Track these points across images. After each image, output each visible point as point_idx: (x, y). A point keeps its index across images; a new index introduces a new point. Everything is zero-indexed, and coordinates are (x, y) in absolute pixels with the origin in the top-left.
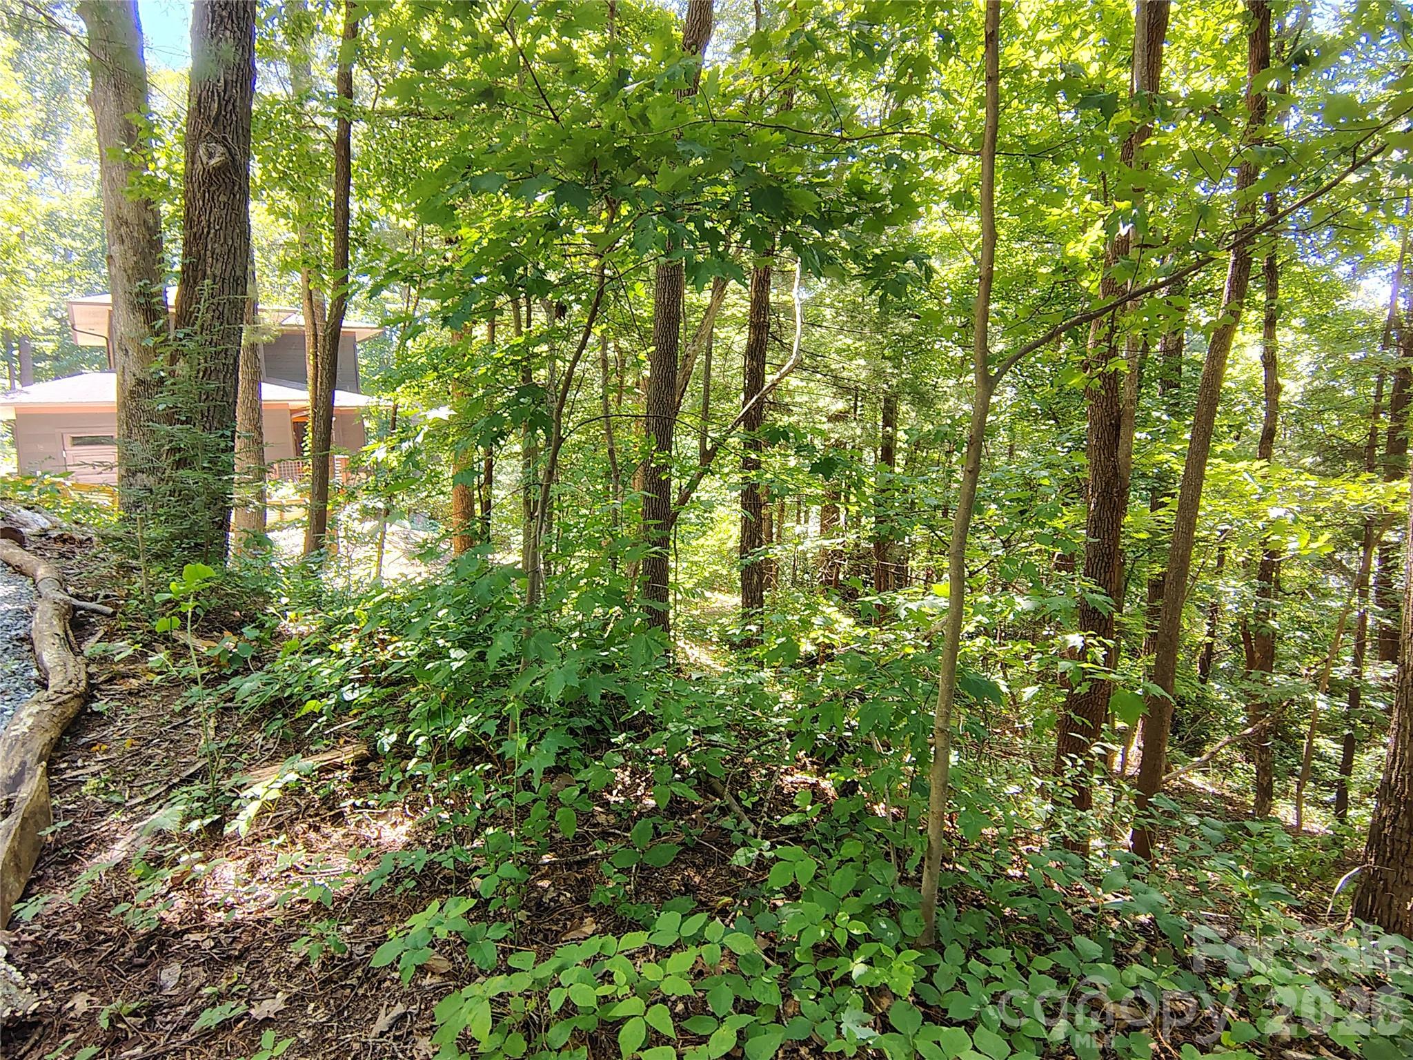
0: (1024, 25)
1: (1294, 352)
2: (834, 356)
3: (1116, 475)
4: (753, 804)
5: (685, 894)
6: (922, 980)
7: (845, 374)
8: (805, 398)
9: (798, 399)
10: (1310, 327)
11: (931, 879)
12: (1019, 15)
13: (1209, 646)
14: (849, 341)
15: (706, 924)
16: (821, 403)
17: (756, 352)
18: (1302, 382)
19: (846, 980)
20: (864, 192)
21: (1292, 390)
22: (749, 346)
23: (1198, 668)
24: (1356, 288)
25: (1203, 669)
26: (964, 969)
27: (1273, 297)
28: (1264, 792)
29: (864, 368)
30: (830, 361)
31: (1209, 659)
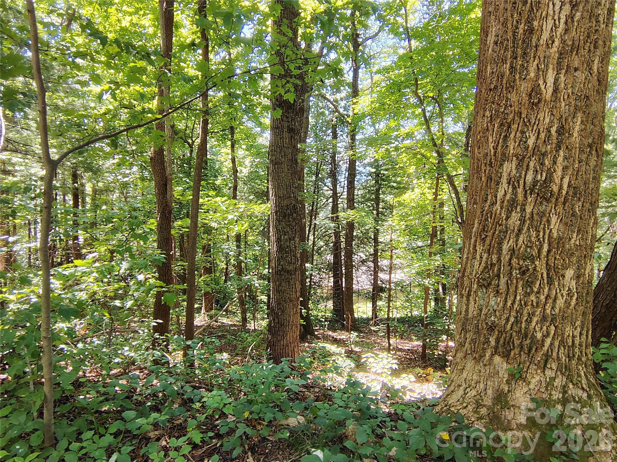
1: (244, 158)
3: (167, 205)
8: (22, 168)
9: (17, 168)
10: (248, 149)
11: (48, 413)
13: (227, 269)
18: (247, 169)
21: (244, 171)
23: (224, 278)
24: (262, 136)
25: (225, 278)
26: (67, 450)
27: (233, 137)
28: (244, 320)
29: (56, 153)
30: (36, 149)
31: (227, 274)
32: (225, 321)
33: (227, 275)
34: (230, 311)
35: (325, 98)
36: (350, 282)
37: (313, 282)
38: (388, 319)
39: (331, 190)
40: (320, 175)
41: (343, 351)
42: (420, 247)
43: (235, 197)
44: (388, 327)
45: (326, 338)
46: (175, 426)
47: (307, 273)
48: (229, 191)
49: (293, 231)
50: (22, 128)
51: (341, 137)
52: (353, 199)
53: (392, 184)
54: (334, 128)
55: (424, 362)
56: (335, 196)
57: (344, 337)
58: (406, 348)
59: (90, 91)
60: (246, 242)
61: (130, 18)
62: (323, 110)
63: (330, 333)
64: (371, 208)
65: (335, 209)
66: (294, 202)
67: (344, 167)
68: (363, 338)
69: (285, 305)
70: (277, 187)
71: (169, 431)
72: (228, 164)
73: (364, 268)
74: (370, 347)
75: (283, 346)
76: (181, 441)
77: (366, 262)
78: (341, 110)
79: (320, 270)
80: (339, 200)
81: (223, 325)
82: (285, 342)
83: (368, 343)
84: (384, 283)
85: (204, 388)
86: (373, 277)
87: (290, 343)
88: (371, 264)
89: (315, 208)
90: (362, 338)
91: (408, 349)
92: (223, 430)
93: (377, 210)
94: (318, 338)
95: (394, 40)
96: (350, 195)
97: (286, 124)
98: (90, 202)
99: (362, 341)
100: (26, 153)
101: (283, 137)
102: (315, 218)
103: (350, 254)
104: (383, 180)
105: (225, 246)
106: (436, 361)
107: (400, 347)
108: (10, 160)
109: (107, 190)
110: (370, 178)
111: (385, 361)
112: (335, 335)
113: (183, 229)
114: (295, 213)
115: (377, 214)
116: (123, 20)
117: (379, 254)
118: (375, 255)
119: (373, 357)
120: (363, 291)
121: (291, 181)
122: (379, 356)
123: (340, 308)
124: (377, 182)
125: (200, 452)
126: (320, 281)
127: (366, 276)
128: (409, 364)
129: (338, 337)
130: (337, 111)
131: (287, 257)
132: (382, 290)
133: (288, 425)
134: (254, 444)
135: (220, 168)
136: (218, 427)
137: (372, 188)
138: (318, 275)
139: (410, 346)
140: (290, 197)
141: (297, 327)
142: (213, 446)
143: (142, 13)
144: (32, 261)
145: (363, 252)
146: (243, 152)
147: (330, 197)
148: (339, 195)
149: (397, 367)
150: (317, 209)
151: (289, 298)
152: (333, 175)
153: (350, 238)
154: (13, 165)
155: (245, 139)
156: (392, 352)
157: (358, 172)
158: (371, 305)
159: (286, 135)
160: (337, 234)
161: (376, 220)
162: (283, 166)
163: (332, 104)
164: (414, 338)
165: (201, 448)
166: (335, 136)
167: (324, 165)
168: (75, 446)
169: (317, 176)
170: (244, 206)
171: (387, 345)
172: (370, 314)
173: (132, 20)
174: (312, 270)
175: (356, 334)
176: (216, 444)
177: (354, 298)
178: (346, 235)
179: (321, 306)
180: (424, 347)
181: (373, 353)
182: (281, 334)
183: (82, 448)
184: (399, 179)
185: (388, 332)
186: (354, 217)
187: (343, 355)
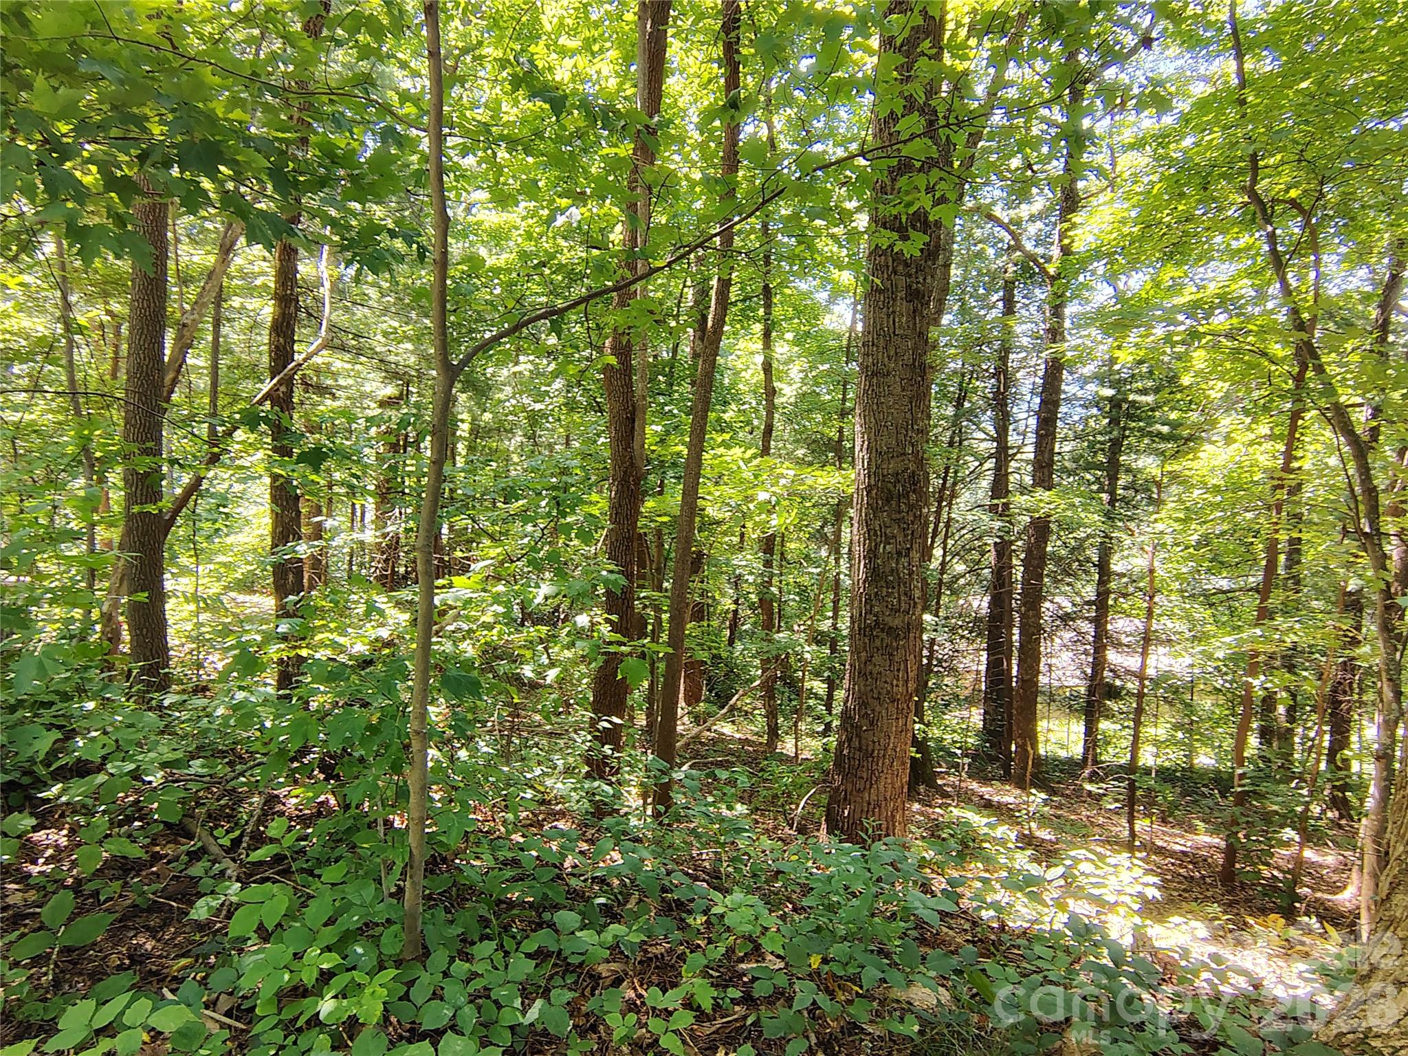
0: (548, 28)
1: (790, 361)
2: (379, 337)
3: (632, 464)
4: (232, 840)
5: (128, 968)
6: (400, 999)
7: (392, 358)
8: (351, 381)
9: (342, 382)
10: (797, 342)
11: (415, 889)
12: (542, 16)
13: (736, 612)
14: (396, 324)
15: (128, 1006)
16: (368, 388)
17: (283, 329)
18: (795, 386)
19: (315, 1021)
20: (336, 156)
21: (788, 392)
22: (275, 321)
23: (728, 632)
24: (830, 312)
25: (731, 633)
26: (446, 974)
27: (768, 313)
28: (773, 732)
29: (412, 352)
30: (375, 343)
31: (736, 623)
32: (727, 729)
33: (734, 627)
34: (740, 710)
35: (991, 217)
36: (1031, 667)
37: (937, 659)
38: (1132, 767)
39: (993, 440)
40: (967, 405)
41: (1013, 836)
42: (1224, 592)
43: (765, 451)
44: (1132, 787)
45: (965, 798)
46: (650, 959)
47: (925, 637)
48: (750, 437)
49: (906, 536)
50: (354, 303)
51: (1023, 312)
52: (1052, 462)
53: (1158, 427)
54: (1009, 287)
55: (1229, 893)
56: (1003, 454)
57: (1011, 800)
58: (1178, 848)
59: (479, 224)
60: (782, 554)
61: (572, 61)
62: (980, 246)
63: (974, 785)
64: (1095, 487)
65: (1000, 487)
66: (912, 466)
67: (1027, 383)
68: (1059, 807)
69: (878, 709)
70: (874, 431)
71: (638, 967)
72: (753, 375)
73: (1068, 635)
74: (1081, 833)
75: (869, 804)
76: (672, 999)
77: (1073, 620)
78: (1029, 246)
79: (953, 630)
80: (1013, 464)
81: (721, 739)
82: (874, 797)
83: (1073, 822)
84: (1118, 677)
85: (704, 880)
86: (1091, 659)
87: (886, 799)
88: (1088, 628)
89: (950, 481)
90: (1057, 807)
91: (1182, 852)
92: (760, 989)
93: (1112, 493)
94: (945, 795)
95: (1180, 62)
96: (1042, 452)
97: (902, 281)
98: (464, 453)
99: (1058, 817)
100: (359, 352)
101: (894, 312)
102: (950, 505)
103: (1033, 598)
104: (1130, 417)
105: (738, 560)
106: (1266, 895)
107: (1160, 843)
108: (329, 365)
109: (502, 429)
110: (1095, 411)
111: (1126, 876)
112: (985, 791)
113: (658, 519)
114: (914, 491)
115: (1112, 502)
116: (558, 67)
117: (1111, 602)
118: (1101, 604)
119: (1092, 861)
120: (1060, 692)
121: (909, 415)
122: (1108, 860)
123: (1001, 726)
124: (1114, 421)
125: (708, 1029)
126: (952, 658)
127: (1071, 654)
128: (1184, 890)
129: (996, 799)
130: (1019, 247)
131: (889, 594)
132: (1114, 693)
133: (909, 1003)
134: (831, 1034)
135: (733, 384)
136: (745, 979)
137: (1099, 438)
138: (947, 644)
139: (1189, 844)
140: (904, 454)
141: (904, 764)
142: (736, 1020)
143: (596, 48)
144: (354, 568)
145: (1065, 594)
146: (786, 348)
147: (989, 458)
148: (1011, 452)
149: (1157, 894)
150: (955, 484)
151: (888, 692)
152: (1001, 403)
153: (1036, 560)
154: (335, 375)
155: (791, 319)
156: (1138, 854)
157: (1063, 396)
158: (1083, 729)
159: (902, 307)
160: (1003, 549)
161: (1109, 516)
162: (890, 379)
163: (1008, 230)
164: (1201, 825)
165: (709, 1020)
166: (1009, 308)
167: (977, 379)
168: (461, 968)
169: (959, 404)
170: (792, 473)
171: (1127, 833)
172: (1077, 750)
173: (575, 66)
174: (935, 630)
175: (1043, 796)
176: (745, 1018)
177: (1039, 706)
178: (1029, 552)
179: (952, 718)
180: (1230, 853)
181: (1090, 851)
182: (865, 776)
183: (474, 976)
184: (1174, 416)
185: (1131, 802)
186: (1052, 506)
187: (1010, 845)
